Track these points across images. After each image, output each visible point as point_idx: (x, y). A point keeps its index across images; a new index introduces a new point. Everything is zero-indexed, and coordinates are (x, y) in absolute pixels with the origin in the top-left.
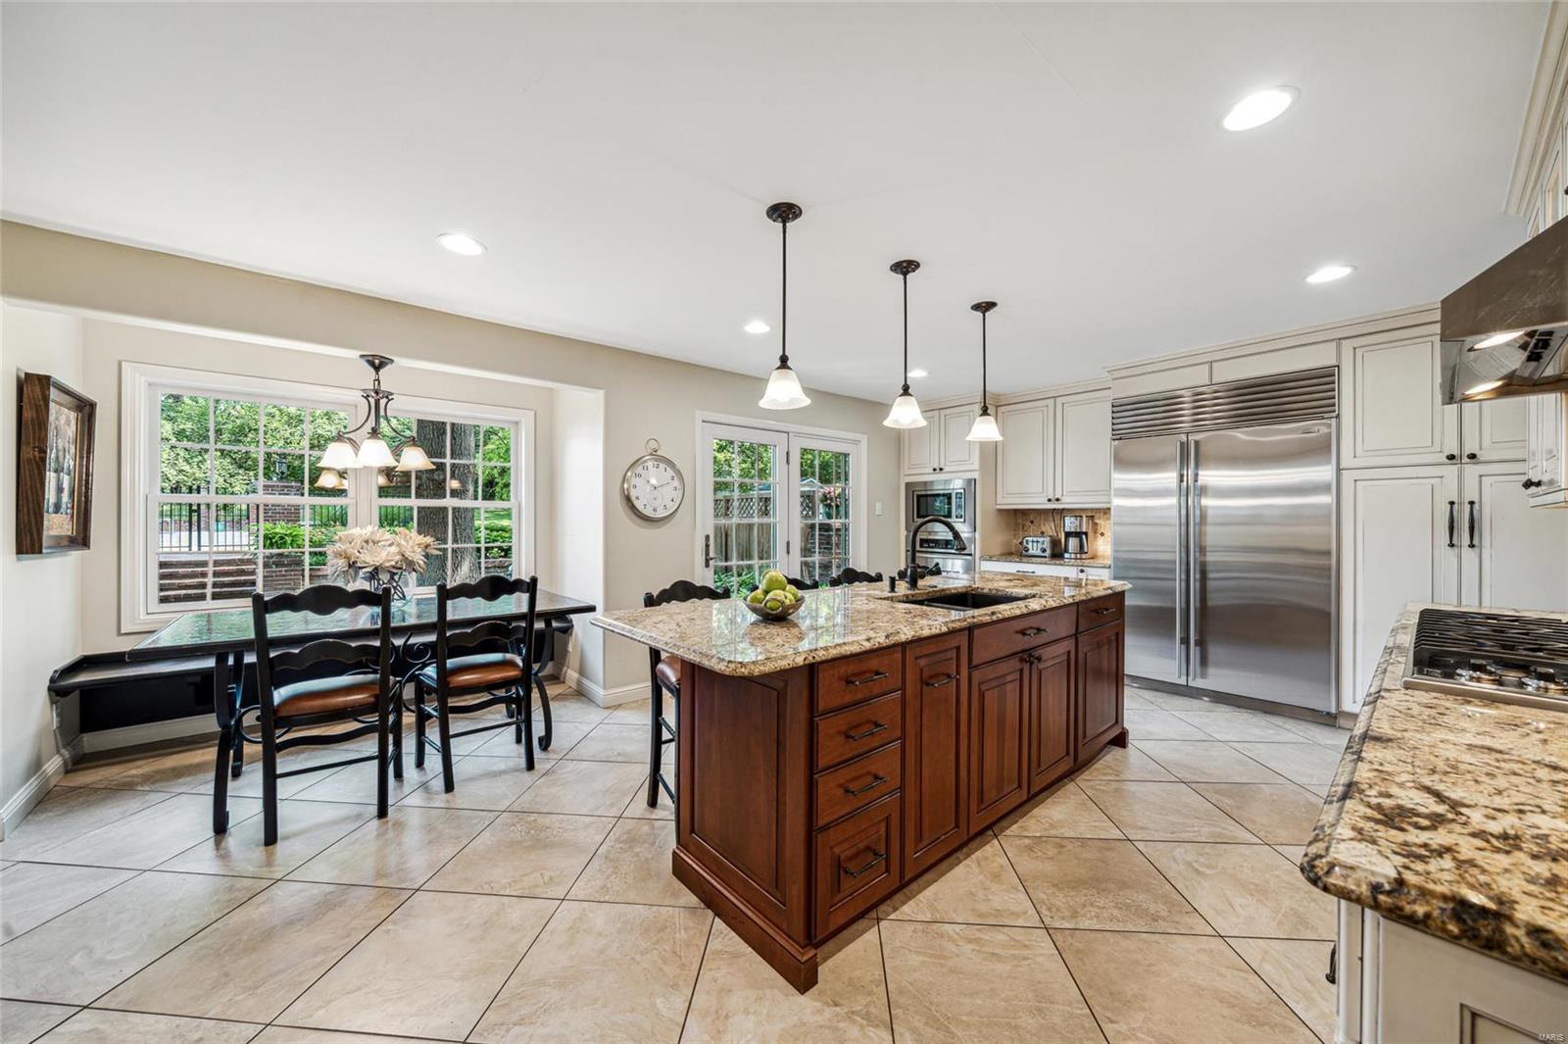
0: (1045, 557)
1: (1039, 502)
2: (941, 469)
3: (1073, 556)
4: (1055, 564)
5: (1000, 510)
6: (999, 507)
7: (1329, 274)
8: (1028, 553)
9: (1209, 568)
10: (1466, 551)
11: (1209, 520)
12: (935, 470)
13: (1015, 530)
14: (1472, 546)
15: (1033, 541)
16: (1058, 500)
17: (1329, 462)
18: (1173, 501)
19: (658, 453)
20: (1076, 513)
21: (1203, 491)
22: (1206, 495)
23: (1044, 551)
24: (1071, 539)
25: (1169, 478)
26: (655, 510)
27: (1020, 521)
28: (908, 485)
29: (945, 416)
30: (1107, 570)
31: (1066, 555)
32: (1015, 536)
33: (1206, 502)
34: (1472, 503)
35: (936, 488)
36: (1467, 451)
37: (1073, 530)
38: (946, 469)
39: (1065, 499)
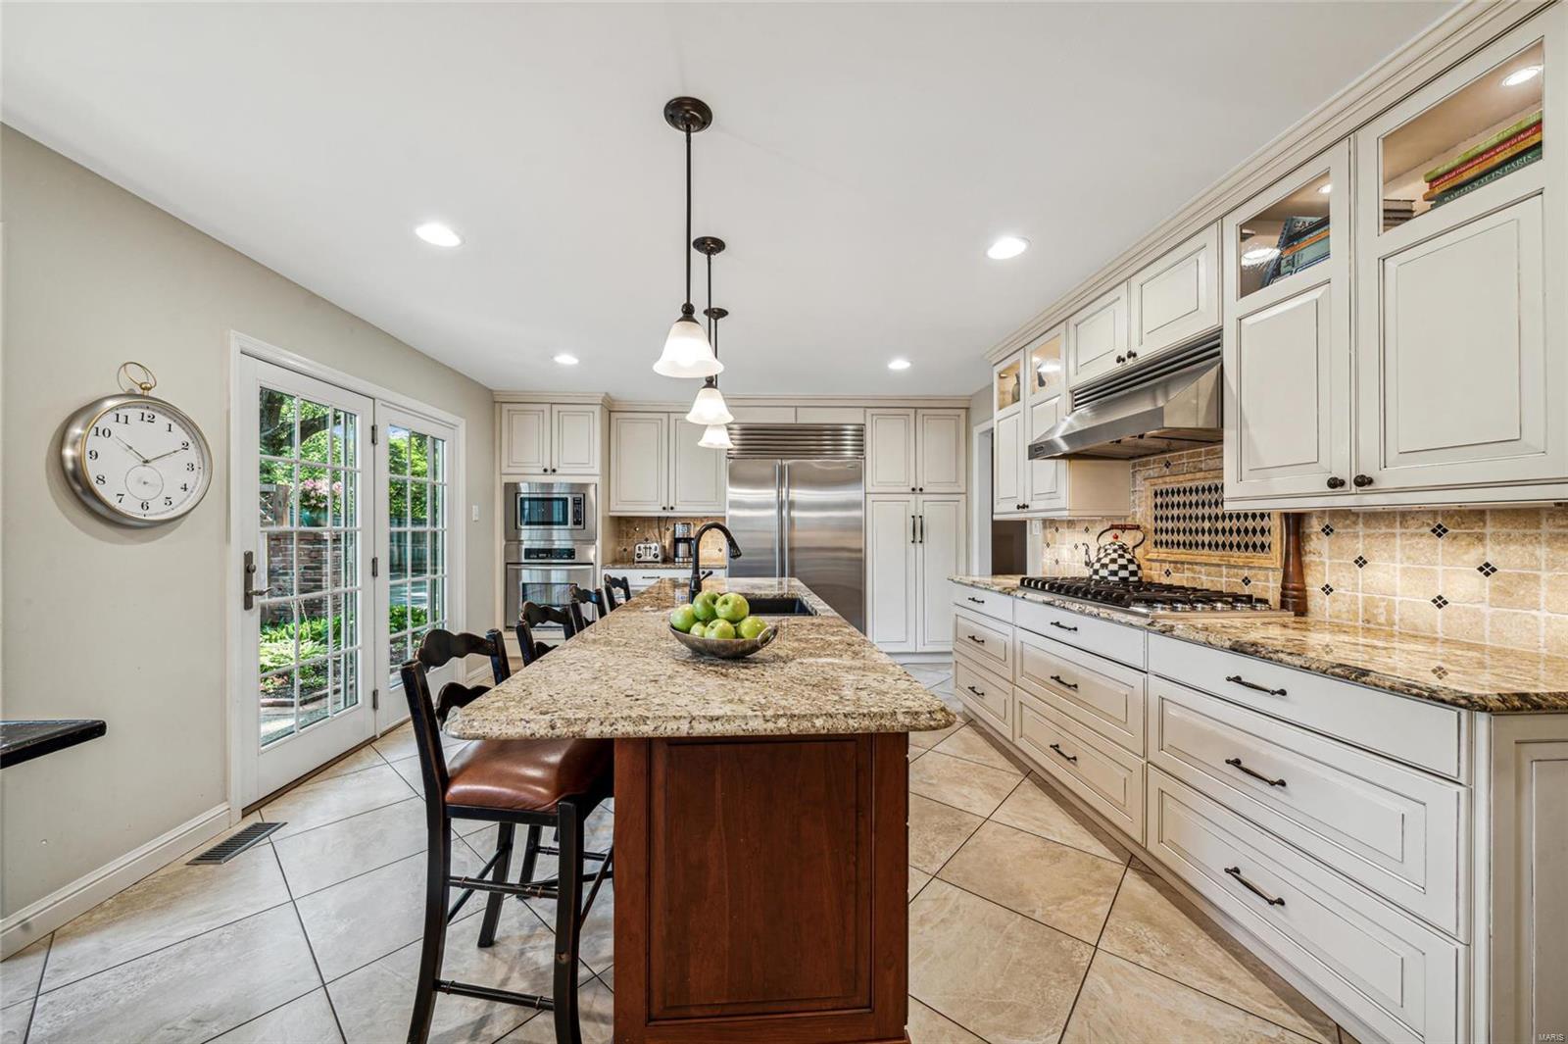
0: (658, 562)
1: (654, 510)
2: (554, 471)
3: (681, 560)
4: (666, 568)
5: (612, 518)
6: (611, 514)
7: (899, 364)
8: (642, 559)
9: (796, 564)
10: (918, 544)
11: (796, 527)
12: (545, 470)
13: (619, 537)
14: (921, 542)
15: (646, 548)
16: (672, 508)
17: (860, 489)
18: (774, 512)
19: (151, 393)
20: (687, 522)
21: (792, 505)
22: (794, 509)
23: (656, 556)
24: (680, 545)
25: (769, 494)
26: (144, 506)
27: (624, 528)
28: (507, 486)
29: (559, 412)
30: (723, 571)
31: (677, 559)
32: (619, 542)
33: (795, 514)
34: (921, 517)
35: (554, 491)
36: (920, 486)
37: (681, 536)
38: (559, 471)
39: (677, 508)
